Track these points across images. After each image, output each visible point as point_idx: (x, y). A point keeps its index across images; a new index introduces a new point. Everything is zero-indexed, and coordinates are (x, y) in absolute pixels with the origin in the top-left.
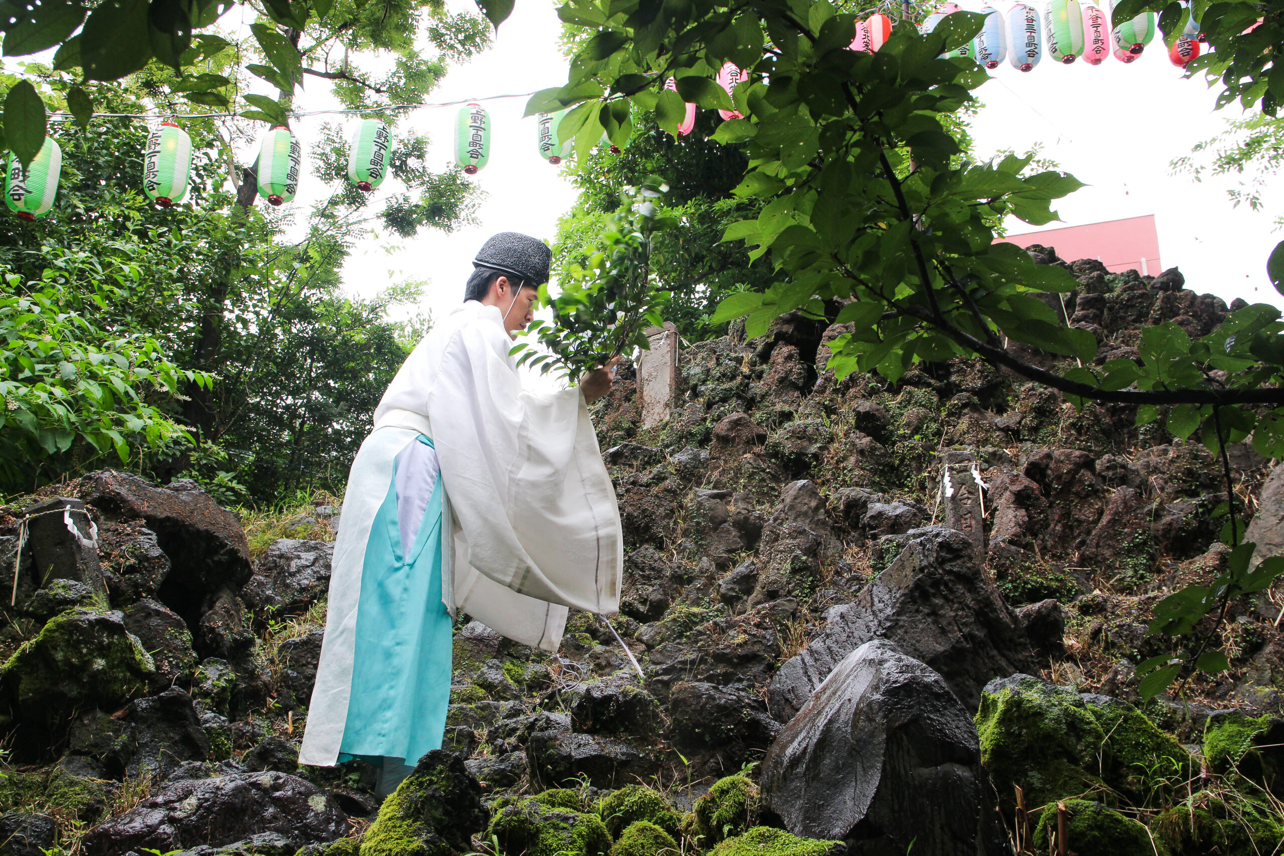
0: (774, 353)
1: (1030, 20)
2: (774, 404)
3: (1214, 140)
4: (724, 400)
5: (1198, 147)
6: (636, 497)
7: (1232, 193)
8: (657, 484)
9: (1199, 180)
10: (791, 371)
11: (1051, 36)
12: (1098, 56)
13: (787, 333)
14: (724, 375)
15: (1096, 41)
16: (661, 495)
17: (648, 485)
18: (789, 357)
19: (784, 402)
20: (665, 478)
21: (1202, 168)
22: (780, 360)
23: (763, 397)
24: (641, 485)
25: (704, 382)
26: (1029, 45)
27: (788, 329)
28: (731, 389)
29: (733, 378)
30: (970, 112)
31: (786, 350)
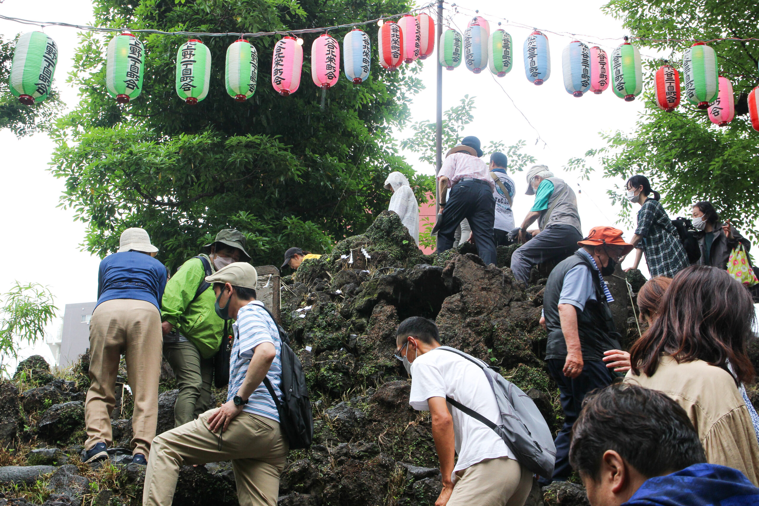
0: (377, 309)
1: (586, 56)
2: (377, 358)
3: (602, 150)
4: (331, 348)
5: (591, 153)
6: (351, 470)
7: (610, 192)
8: (369, 458)
9: (588, 179)
10: (394, 329)
11: (618, 77)
12: (601, 88)
13: (389, 293)
14: (329, 325)
15: (602, 76)
16: (375, 469)
17: (360, 458)
18: (390, 317)
19: (385, 356)
20: (377, 453)
21: (591, 169)
22: (383, 318)
23: (367, 350)
24: (354, 457)
25: (311, 329)
26: (584, 76)
27: (390, 290)
28: (338, 339)
29: (338, 329)
30: (412, 91)
31: (389, 309)
